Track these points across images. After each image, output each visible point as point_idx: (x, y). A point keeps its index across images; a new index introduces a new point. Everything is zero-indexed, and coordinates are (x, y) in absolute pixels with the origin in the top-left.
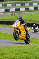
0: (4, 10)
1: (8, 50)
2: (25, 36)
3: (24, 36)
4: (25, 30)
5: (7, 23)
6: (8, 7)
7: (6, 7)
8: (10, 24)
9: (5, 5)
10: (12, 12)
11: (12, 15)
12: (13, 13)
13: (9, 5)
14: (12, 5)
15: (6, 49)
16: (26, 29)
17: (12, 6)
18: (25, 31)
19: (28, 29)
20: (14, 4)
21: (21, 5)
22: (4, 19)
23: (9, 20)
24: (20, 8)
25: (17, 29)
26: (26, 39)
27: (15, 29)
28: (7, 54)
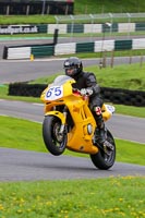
0: (73, 45)
2: (91, 138)
3: (88, 137)
4: (94, 113)
6: (89, 35)
7: (80, 34)
9: (79, 28)
10: (101, 54)
11: (103, 65)
12: (108, 59)
13: (93, 29)
14: (105, 28)
15: (82, 188)
16: (97, 109)
17: (104, 31)
18: (91, 118)
19: (109, 109)
20: (110, 25)
21: (137, 26)
24: (135, 41)
25: (61, 108)
26: (95, 149)
27: (52, 110)
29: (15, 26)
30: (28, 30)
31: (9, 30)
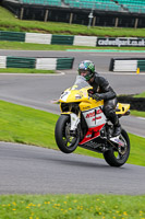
29: (123, 38)
30: (135, 43)
31: (118, 42)
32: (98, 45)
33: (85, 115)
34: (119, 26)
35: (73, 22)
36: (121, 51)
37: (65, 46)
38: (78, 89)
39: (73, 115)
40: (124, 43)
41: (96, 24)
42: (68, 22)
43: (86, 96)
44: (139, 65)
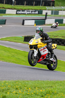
1: (58, 87)
5: (59, 42)
8: (63, 43)
13: (63, 13)
22: (53, 36)
23: (61, 38)
28: (57, 93)
29: (28, 10)
30: (34, 13)
31: (26, 12)
32: (17, 14)
33: (40, 50)
34: (26, 5)
35: (5, 3)
36: (27, 16)
37: (2, 14)
38: (37, 39)
39: (35, 50)
40: (29, 13)
41: (16, 4)
42: (3, 3)
43: (40, 42)
44: (35, 22)
